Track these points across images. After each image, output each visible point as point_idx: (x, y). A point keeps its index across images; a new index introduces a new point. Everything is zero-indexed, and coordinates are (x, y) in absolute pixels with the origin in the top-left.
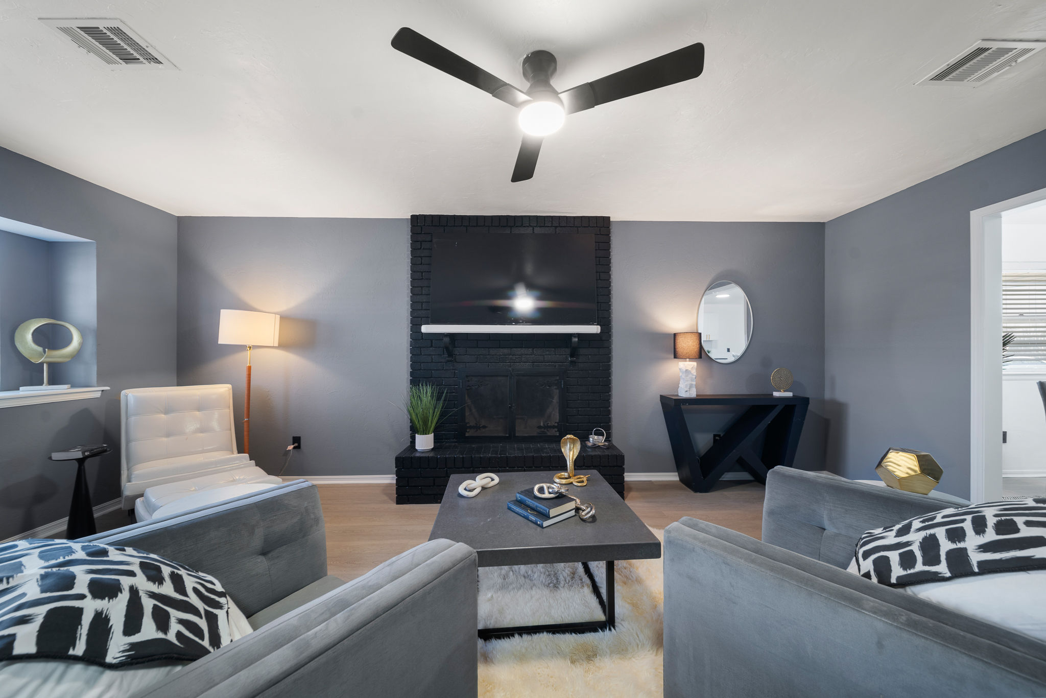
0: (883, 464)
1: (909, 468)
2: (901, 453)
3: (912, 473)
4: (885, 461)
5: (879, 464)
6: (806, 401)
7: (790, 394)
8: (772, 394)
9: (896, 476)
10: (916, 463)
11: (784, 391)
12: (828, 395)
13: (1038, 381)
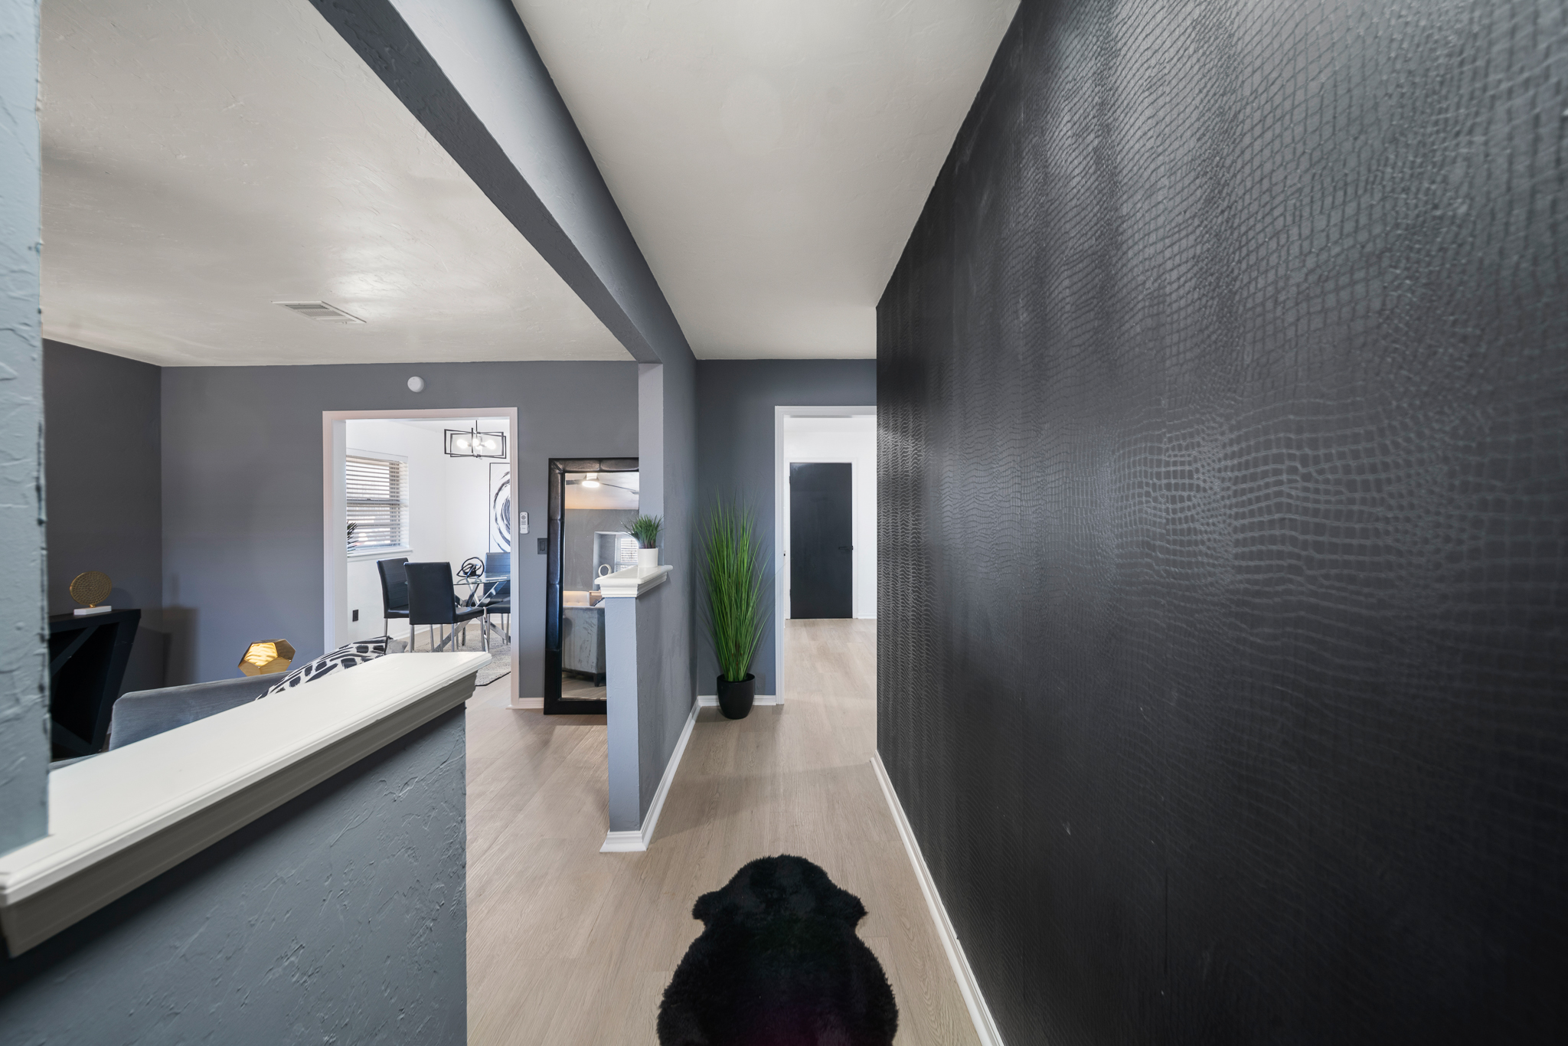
0: (246, 659)
1: (268, 656)
2: (261, 645)
3: (270, 659)
4: (248, 655)
5: (243, 661)
6: (136, 614)
7: (107, 609)
8: (72, 614)
9: (257, 667)
10: (275, 650)
11: (96, 606)
12: (167, 601)
13: (377, 561)
